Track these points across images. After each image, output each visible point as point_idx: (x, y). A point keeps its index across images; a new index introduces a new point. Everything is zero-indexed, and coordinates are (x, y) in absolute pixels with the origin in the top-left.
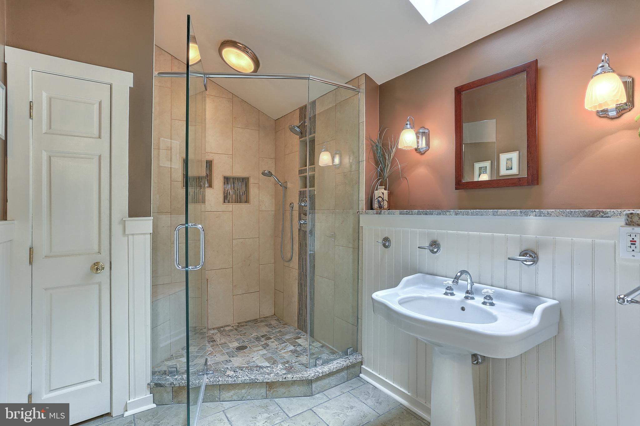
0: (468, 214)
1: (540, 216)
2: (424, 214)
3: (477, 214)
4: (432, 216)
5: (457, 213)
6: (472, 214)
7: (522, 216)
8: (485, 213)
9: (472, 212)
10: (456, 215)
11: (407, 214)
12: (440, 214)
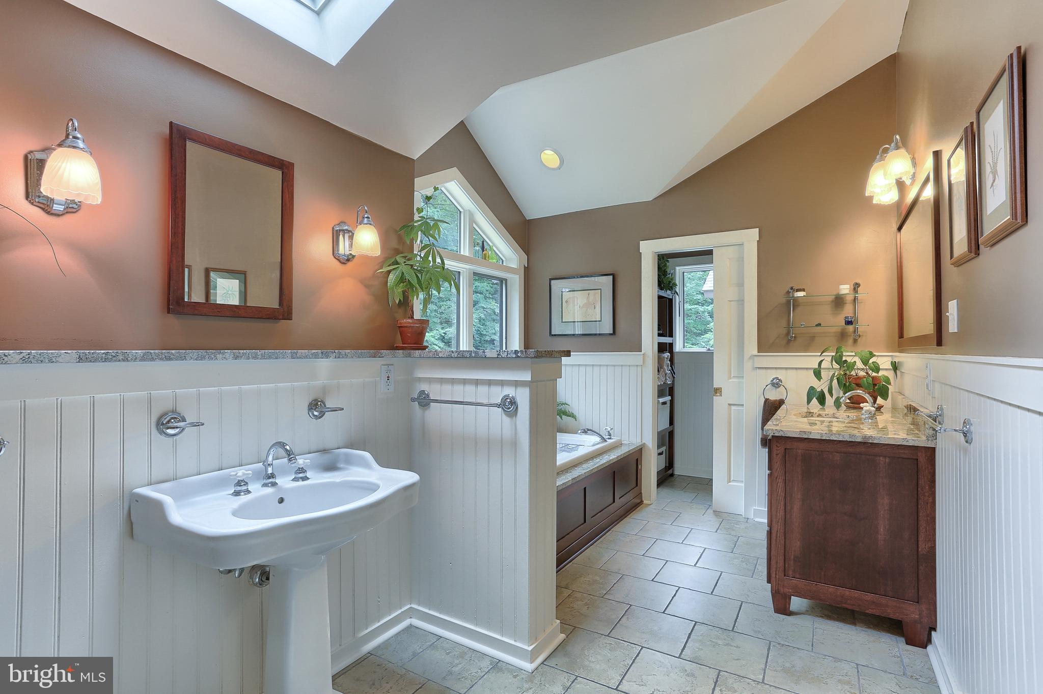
0: (255, 357)
1: (339, 357)
2: (161, 359)
3: (270, 357)
4: (184, 361)
5: (237, 356)
6: (263, 357)
7: (323, 358)
8: (280, 355)
9: (262, 354)
10: (236, 359)
11: (106, 360)
12: (203, 358)
